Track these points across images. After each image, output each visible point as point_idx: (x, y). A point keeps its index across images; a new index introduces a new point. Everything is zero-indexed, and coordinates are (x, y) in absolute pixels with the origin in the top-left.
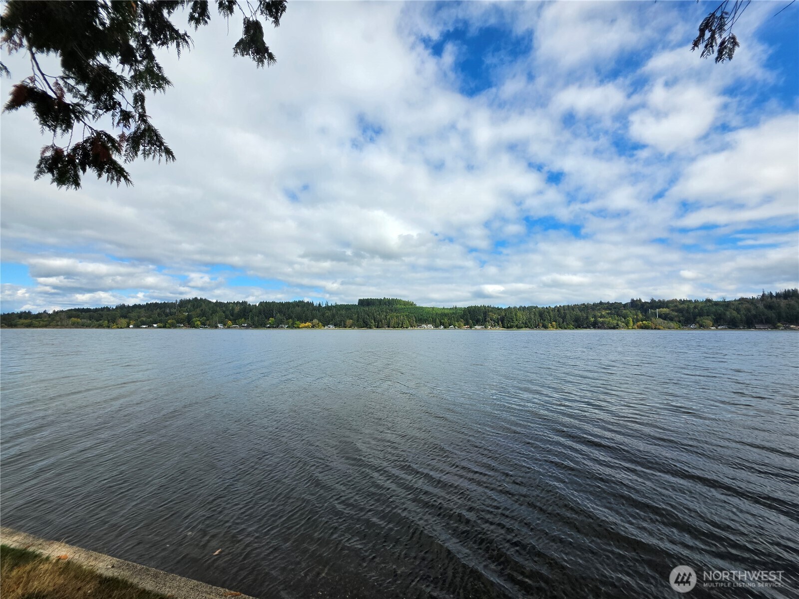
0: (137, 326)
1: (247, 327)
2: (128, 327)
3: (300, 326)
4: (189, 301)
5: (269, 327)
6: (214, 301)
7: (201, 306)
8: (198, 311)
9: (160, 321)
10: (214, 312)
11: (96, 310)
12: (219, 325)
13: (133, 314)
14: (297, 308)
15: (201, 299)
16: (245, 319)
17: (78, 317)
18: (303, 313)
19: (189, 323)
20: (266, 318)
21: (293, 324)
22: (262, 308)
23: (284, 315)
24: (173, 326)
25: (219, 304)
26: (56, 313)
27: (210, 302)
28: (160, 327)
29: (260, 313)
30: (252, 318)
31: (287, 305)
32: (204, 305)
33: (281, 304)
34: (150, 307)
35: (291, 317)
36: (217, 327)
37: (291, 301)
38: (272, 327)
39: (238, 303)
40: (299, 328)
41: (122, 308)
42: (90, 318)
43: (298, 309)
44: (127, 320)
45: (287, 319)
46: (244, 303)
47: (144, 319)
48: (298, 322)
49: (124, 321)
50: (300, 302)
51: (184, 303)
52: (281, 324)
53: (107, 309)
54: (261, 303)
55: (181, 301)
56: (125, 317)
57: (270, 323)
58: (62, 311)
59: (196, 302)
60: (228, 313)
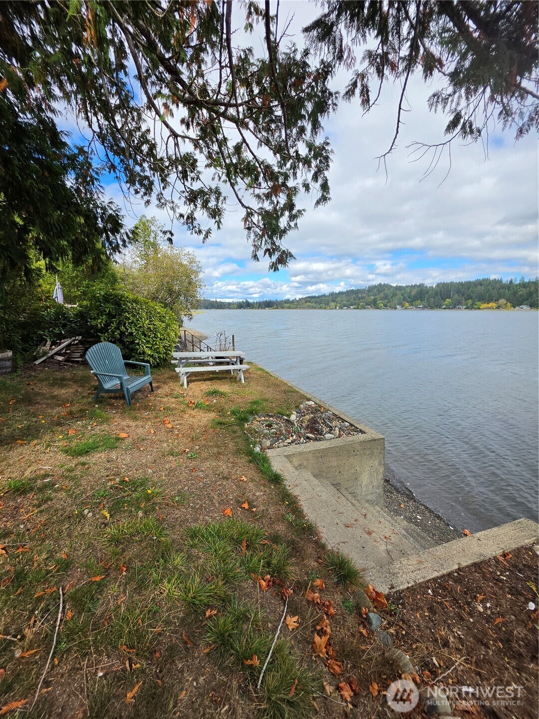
0: (341, 308)
1: (424, 307)
2: (336, 308)
3: (481, 307)
4: (375, 286)
5: (445, 308)
6: (394, 285)
7: (384, 290)
8: (382, 294)
9: (355, 304)
10: (395, 295)
11: (319, 297)
12: (398, 307)
13: (339, 299)
14: (479, 287)
15: (384, 284)
16: (422, 301)
17: (310, 302)
18: (487, 293)
19: (374, 305)
20: (442, 299)
21: (472, 305)
22: (438, 289)
23: (463, 295)
24: (363, 308)
25: (399, 288)
26: (300, 299)
27: (391, 286)
28: (355, 309)
29: (436, 294)
30: (428, 300)
31: (468, 285)
32: (386, 290)
33: (461, 284)
34: (349, 293)
35: (471, 298)
36: (396, 308)
37: (473, 279)
38: (448, 308)
39: (416, 285)
40: (479, 309)
41: (332, 294)
42: (316, 302)
43: (481, 289)
44: (335, 303)
45: (466, 300)
46: (421, 285)
47: (345, 302)
48: (478, 303)
49: (333, 304)
50: (484, 280)
51: (371, 289)
52: (458, 305)
53: (324, 296)
54: (438, 285)
55: (369, 287)
56: (334, 301)
57: (446, 305)
58: (303, 298)
59: (381, 288)
60: (406, 295)
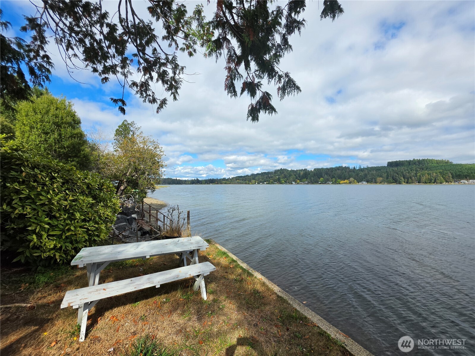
0: (259, 183)
1: (308, 183)
2: (255, 184)
3: (341, 183)
4: (279, 170)
5: (320, 183)
6: (290, 170)
7: (284, 172)
8: (283, 175)
9: (267, 181)
10: (290, 175)
11: (244, 176)
12: (293, 182)
13: (257, 178)
14: (338, 171)
15: (284, 169)
16: (306, 179)
17: (239, 180)
18: (343, 174)
19: (279, 181)
20: (318, 178)
21: (335, 181)
22: (315, 172)
23: (330, 176)
24: (272, 183)
25: (292, 171)
26: (232, 178)
27: (288, 170)
28: (267, 184)
29: (314, 175)
30: (310, 178)
31: (331, 169)
32: (285, 173)
33: (327, 169)
34: (263, 174)
35: (334, 177)
36: (292, 183)
37: (334, 167)
38: (322, 183)
39: (302, 170)
40: (340, 183)
41: (253, 175)
42: (243, 180)
43: (339, 172)
44: (255, 181)
45: (331, 178)
46: (305, 170)
47: (261, 180)
48: (339, 180)
49: (253, 181)
50: (340, 167)
51: (276, 172)
52: (328, 181)
53: (247, 176)
54: (315, 169)
55: (275, 171)
56: (254, 179)
57: (321, 181)
58: (234, 177)
59: (282, 171)
60: (297, 176)
